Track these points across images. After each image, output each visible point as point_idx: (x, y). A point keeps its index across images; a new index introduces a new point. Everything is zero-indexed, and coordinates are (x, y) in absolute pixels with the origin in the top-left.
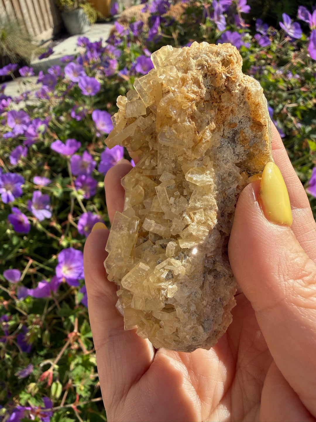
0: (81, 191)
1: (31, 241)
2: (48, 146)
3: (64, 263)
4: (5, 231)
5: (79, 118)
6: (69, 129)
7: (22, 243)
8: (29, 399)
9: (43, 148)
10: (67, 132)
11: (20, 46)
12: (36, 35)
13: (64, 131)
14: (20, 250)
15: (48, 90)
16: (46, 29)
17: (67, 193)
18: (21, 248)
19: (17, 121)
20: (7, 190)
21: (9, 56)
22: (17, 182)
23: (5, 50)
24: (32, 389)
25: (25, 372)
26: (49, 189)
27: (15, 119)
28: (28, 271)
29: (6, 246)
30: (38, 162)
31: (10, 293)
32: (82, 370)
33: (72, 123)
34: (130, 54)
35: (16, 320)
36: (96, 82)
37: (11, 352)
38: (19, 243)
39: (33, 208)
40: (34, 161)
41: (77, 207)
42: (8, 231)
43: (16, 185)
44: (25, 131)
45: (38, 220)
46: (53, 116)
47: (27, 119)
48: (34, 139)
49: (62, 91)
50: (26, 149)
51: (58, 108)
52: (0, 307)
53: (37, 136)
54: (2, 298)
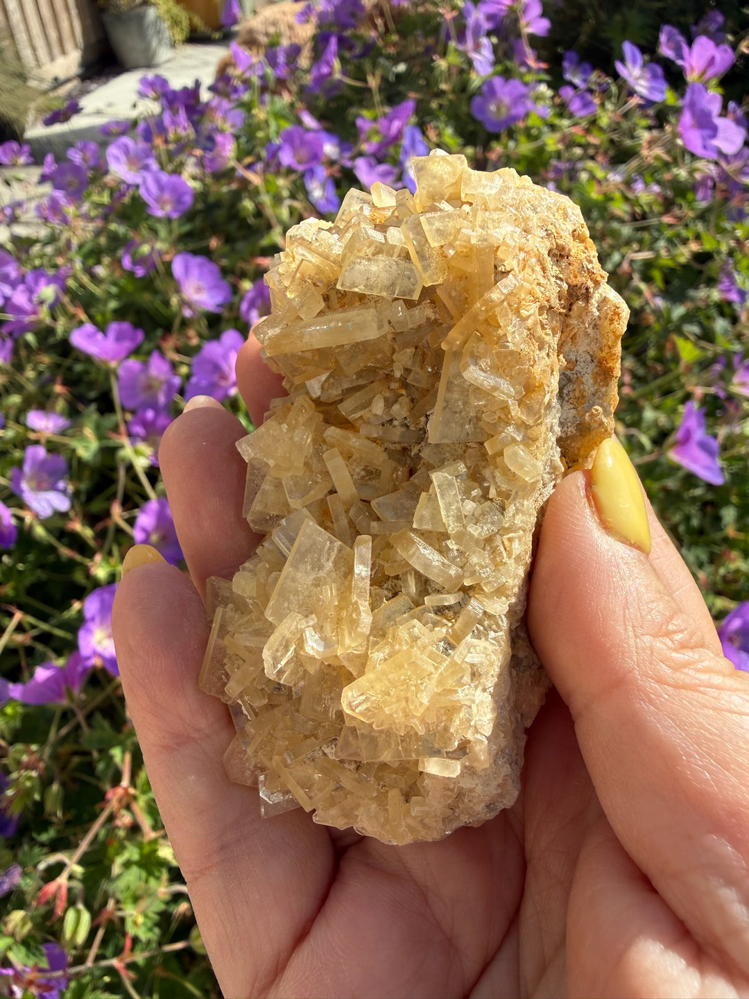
0: (143, 447)
1: (20, 566)
2: (63, 336)
3: (98, 620)
5: (140, 272)
6: (117, 297)
8: (9, 948)
9: (52, 340)
10: (113, 305)
12: (39, 66)
13: (105, 302)
15: (65, 200)
16: (64, 52)
17: (109, 452)
24: (16, 926)
25: (1, 884)
26: (65, 440)
28: (10, 640)
30: (40, 373)
32: (140, 878)
33: (123, 282)
34: (267, 122)
36: (184, 184)
39: (26, 488)
40: (30, 374)
41: (132, 485)
44: (6, 298)
45: (37, 516)
46: (78, 265)
47: (12, 271)
48: (29, 319)
49: (100, 205)
50: (9, 344)
51: (90, 245)
53: (35, 312)
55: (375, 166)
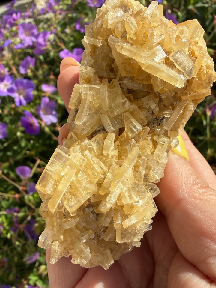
1: (37, 145)
2: (53, 57)
4: (15, 134)
5: (83, 30)
6: (73, 41)
7: (29, 146)
8: (37, 281)
9: (48, 59)
10: (72, 44)
14: (28, 152)
15: (54, 4)
18: (29, 150)
19: (27, 33)
20: (20, 94)
22: (28, 88)
24: (42, 271)
25: (32, 258)
26: (55, 96)
27: (25, 31)
28: (36, 171)
29: (15, 148)
30: (44, 72)
31: (21, 188)
33: (75, 36)
35: (25, 212)
37: (20, 240)
38: (27, 145)
39: (41, 113)
40: (40, 72)
42: (19, 134)
43: (27, 90)
44: (33, 42)
45: (46, 124)
46: (59, 29)
47: (35, 32)
48: (43, 48)
49: (67, 5)
50: (34, 60)
51: (62, 22)
52: (11, 200)
53: (46, 45)
54: (13, 192)
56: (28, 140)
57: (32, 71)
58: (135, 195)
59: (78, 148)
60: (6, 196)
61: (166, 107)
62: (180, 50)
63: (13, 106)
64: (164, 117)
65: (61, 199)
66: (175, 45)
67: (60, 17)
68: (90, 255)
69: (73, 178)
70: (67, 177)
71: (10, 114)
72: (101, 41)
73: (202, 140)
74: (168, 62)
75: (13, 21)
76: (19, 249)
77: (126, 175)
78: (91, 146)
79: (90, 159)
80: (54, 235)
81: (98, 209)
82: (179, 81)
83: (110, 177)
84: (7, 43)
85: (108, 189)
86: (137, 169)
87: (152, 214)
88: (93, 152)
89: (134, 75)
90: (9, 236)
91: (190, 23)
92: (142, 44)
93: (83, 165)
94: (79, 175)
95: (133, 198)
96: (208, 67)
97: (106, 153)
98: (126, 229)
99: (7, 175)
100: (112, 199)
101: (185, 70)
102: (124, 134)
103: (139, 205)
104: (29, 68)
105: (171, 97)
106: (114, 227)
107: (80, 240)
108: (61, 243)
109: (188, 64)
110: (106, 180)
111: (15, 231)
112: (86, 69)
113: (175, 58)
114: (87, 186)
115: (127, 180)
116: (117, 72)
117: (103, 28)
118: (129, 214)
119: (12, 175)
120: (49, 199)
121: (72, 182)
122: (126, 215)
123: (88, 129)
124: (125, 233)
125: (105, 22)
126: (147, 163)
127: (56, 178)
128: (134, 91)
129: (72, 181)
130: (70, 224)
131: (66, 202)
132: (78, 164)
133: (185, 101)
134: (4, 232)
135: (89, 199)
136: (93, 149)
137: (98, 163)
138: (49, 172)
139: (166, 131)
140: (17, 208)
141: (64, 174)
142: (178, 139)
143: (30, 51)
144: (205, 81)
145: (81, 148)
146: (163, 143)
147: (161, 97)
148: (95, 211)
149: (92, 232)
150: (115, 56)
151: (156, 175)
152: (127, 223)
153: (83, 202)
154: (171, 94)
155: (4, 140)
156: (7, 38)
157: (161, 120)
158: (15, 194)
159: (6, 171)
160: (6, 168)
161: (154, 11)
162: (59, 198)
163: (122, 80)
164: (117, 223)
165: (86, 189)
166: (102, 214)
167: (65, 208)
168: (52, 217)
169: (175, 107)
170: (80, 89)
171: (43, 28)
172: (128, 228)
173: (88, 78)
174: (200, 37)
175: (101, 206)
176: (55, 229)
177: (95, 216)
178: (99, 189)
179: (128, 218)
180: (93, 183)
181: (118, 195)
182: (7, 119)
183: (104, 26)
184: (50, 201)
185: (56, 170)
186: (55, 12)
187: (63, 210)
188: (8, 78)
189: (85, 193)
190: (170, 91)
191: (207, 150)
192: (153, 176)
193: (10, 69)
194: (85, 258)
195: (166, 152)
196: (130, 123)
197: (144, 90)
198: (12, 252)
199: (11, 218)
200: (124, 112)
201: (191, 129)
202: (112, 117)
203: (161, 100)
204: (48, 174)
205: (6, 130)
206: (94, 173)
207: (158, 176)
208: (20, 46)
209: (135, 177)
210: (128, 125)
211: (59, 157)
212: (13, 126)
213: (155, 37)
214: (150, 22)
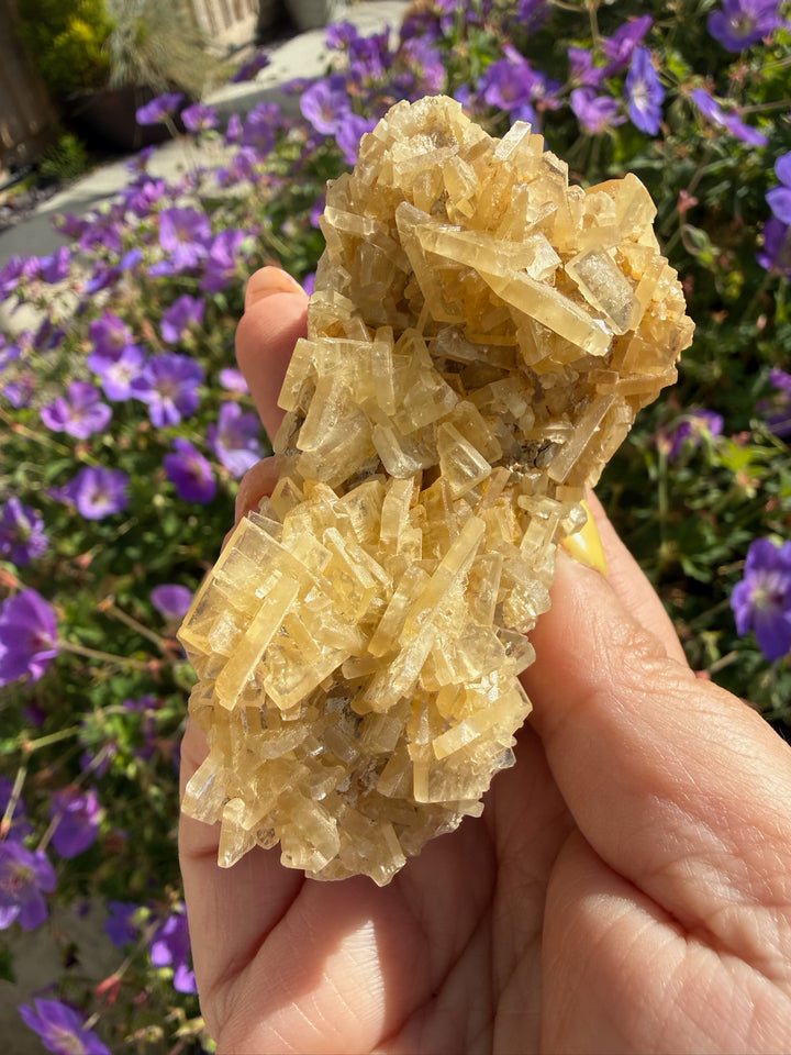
1: (208, 530)
4: (149, 500)
6: (305, 256)
7: (187, 533)
9: (237, 305)
10: (300, 264)
11: (178, 58)
12: (215, 33)
13: (292, 262)
14: (183, 550)
15: (255, 157)
16: (239, 17)
18: (185, 543)
19: (183, 234)
20: (164, 394)
21: (153, 85)
22: (185, 378)
23: (145, 70)
27: (178, 230)
29: (149, 537)
30: (225, 338)
31: (162, 644)
33: (310, 241)
34: (469, 61)
35: (175, 707)
37: (161, 781)
38: (179, 531)
39: (220, 445)
40: (217, 337)
42: (159, 501)
43: (183, 385)
44: (199, 259)
45: (231, 473)
46: (267, 224)
47: (205, 231)
48: (226, 274)
49: (289, 161)
50: (199, 306)
51: (275, 208)
52: (137, 677)
53: (232, 266)
54: (142, 655)
55: (595, 98)
56: (184, 518)
57: (195, 335)
58: (470, 660)
59: (306, 520)
60: (125, 664)
61: (552, 416)
62: (598, 249)
63: (144, 426)
64: (548, 444)
65: (253, 667)
66: (582, 235)
67: (269, 194)
68: (338, 840)
69: (293, 605)
70: (275, 601)
71: (134, 448)
72: (373, 222)
73: (643, 522)
74: (562, 282)
75: (146, 203)
76: (159, 807)
77: (446, 600)
78: (344, 515)
79: (343, 551)
80: (230, 780)
81: (364, 699)
82: (595, 334)
83: (402, 605)
84: (129, 260)
85: (394, 639)
86: (475, 587)
87: (517, 718)
88: (348, 534)
89: (466, 320)
90: (131, 771)
91: (618, 186)
92: (490, 229)
93: (322, 569)
94: (308, 599)
95: (466, 668)
96: (671, 306)
97: (388, 538)
98: (443, 764)
99: (128, 609)
100: (407, 668)
101: (609, 307)
102: (439, 484)
103: (481, 689)
104: (186, 326)
105: (567, 384)
106: (409, 757)
107: (307, 794)
108: (252, 804)
109: (618, 290)
110: (388, 614)
111: (147, 757)
112: (331, 298)
113: (585, 270)
114: (333, 629)
115: (449, 614)
116: (419, 309)
117: (380, 186)
118: (453, 719)
119: (141, 609)
120: (217, 670)
121: (289, 617)
122: (443, 719)
123: (334, 468)
124: (439, 772)
125: (384, 171)
126: (504, 571)
127: (241, 607)
128: (465, 366)
129: (287, 616)
130: (280, 745)
131: (269, 678)
132: (305, 563)
133: (607, 398)
134: (119, 761)
135: (338, 671)
136: (350, 522)
137: (364, 564)
138: (219, 589)
139: (553, 485)
140: (153, 698)
141: (265, 593)
142: (582, 509)
143: (190, 283)
144: (660, 344)
145: (315, 518)
146: (546, 517)
147: (540, 385)
148: (353, 707)
149: (344, 770)
150: (414, 261)
151: (529, 606)
152: (447, 744)
153: (322, 677)
154: (570, 375)
155: (118, 518)
156: (130, 246)
157: (539, 451)
158: (148, 660)
159: (124, 599)
160: (125, 591)
161: (521, 149)
162: (250, 666)
163: (430, 335)
164: (418, 742)
165: (328, 638)
166: (375, 716)
167: (267, 697)
168: (228, 722)
169: (577, 416)
170: (312, 352)
171: (223, 221)
172: (448, 758)
173: (334, 324)
174: (644, 226)
175: (371, 691)
176: (235, 760)
177: (353, 723)
178: (368, 642)
179: (448, 728)
180: (349, 622)
181: (425, 657)
182: (127, 462)
183: (381, 182)
184: (224, 673)
185: (241, 582)
186: (254, 180)
187: (258, 703)
188: (130, 352)
189: (325, 651)
190: (565, 367)
191: (658, 545)
192: (519, 609)
193: (137, 330)
194: (324, 849)
195: (553, 542)
196: (454, 453)
197: (494, 365)
198: (138, 814)
199: (138, 724)
200: (439, 423)
201: (617, 489)
202: (403, 433)
203: (539, 395)
204: (217, 595)
205: (124, 490)
206: (352, 594)
207: (534, 607)
208: (163, 268)
209: (472, 609)
210: (448, 458)
211: (251, 544)
212: (144, 481)
213: (530, 207)
214: (516, 169)
